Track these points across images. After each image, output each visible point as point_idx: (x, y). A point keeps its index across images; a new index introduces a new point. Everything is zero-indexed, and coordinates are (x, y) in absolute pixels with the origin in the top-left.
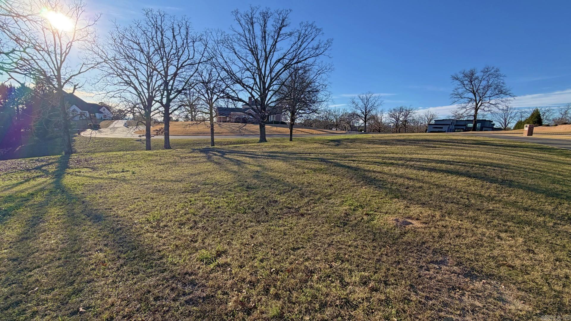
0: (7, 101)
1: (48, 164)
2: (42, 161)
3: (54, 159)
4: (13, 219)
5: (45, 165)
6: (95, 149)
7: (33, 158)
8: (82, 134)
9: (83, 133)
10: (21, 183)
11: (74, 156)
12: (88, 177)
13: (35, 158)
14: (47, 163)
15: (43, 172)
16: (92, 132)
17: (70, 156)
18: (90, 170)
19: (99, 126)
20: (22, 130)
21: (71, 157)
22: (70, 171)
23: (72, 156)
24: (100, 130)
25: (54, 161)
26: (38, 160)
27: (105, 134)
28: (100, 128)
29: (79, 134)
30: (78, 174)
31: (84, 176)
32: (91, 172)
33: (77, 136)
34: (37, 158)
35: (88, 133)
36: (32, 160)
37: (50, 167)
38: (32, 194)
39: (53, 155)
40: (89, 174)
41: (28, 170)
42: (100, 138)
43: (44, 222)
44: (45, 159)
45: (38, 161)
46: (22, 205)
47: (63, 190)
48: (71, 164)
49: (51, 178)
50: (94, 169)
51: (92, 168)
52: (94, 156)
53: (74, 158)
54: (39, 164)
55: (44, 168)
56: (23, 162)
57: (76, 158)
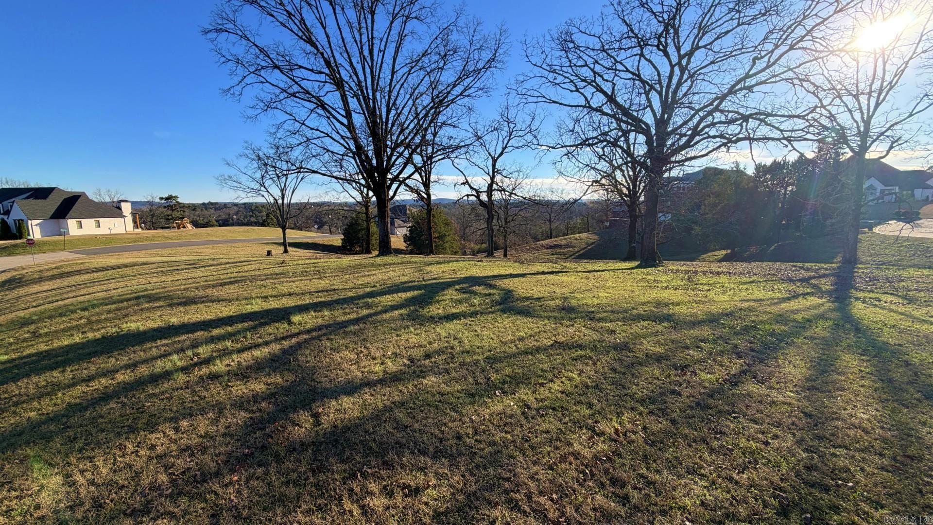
0: (775, 182)
1: (819, 277)
2: (808, 270)
3: (826, 269)
4: (791, 351)
5: (814, 277)
6: (899, 260)
7: (795, 264)
8: (877, 230)
9: (879, 227)
10: (789, 299)
11: (862, 268)
12: (902, 314)
13: (798, 264)
14: (816, 275)
15: (813, 288)
16: (905, 227)
17: (854, 268)
18: (901, 301)
19: (919, 214)
20: (784, 222)
21: (856, 270)
22: (861, 295)
23: (858, 268)
24: (919, 222)
25: (827, 272)
26: (802, 267)
27: (928, 230)
28: (920, 219)
29: (871, 229)
30: (877, 303)
31: (891, 310)
32: (903, 304)
33: (865, 233)
34: (801, 265)
35: (892, 228)
36: (795, 266)
37: (823, 281)
38: (809, 321)
39: (826, 263)
40: (902, 309)
41: (791, 281)
42: (916, 239)
43: (839, 374)
44: (814, 267)
45: (804, 270)
46: (797, 333)
47: (858, 327)
48: (859, 283)
49: (829, 301)
50: (911, 301)
51: (904, 297)
52: (904, 274)
53: (863, 272)
54: (806, 275)
55: (813, 281)
56: (783, 267)
57: (867, 273)
